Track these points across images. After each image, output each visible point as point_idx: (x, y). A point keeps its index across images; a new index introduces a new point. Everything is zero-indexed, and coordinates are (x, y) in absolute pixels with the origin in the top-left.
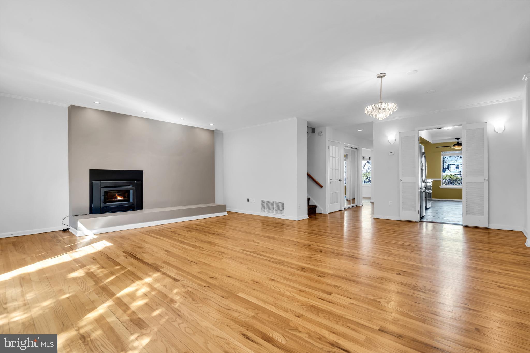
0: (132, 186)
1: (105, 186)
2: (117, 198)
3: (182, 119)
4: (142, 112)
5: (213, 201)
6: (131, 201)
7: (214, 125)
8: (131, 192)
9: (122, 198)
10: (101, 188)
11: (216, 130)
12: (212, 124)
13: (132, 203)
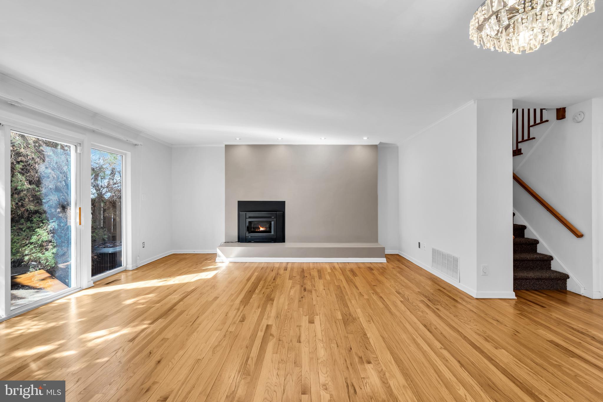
0: (273, 217)
1: (249, 217)
2: (260, 229)
3: (323, 138)
4: (278, 139)
5: (376, 240)
6: (273, 233)
7: (368, 138)
8: (273, 223)
9: (264, 228)
10: (246, 218)
11: (381, 143)
12: (365, 138)
13: (273, 235)
